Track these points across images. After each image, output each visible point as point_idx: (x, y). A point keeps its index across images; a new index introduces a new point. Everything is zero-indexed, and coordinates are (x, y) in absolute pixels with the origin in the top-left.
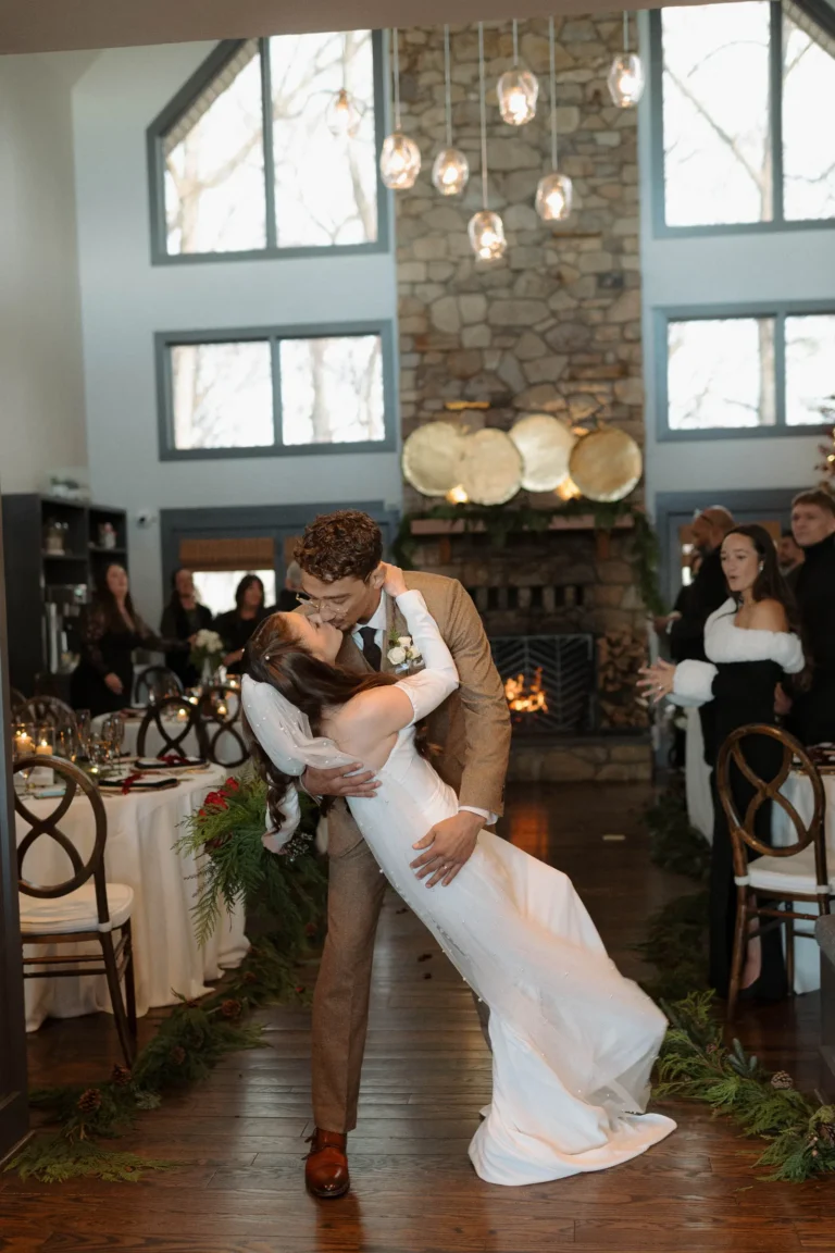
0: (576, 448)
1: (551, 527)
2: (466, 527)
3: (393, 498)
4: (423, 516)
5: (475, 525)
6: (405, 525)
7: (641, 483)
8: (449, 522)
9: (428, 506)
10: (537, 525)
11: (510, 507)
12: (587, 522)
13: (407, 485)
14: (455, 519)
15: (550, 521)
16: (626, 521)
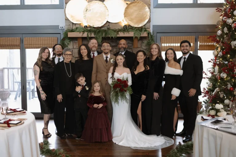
0: (127, 8)
1: (118, 36)
2: (88, 34)
3: (62, 24)
4: (72, 31)
5: (91, 34)
6: (66, 34)
7: (149, 21)
8: (82, 33)
9: (74, 27)
10: (113, 35)
11: (103, 28)
12: (131, 34)
13: (67, 19)
14: (84, 32)
15: (118, 33)
16: (145, 34)
